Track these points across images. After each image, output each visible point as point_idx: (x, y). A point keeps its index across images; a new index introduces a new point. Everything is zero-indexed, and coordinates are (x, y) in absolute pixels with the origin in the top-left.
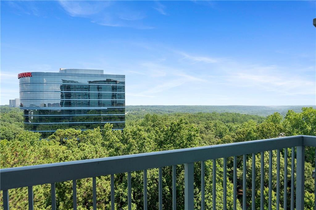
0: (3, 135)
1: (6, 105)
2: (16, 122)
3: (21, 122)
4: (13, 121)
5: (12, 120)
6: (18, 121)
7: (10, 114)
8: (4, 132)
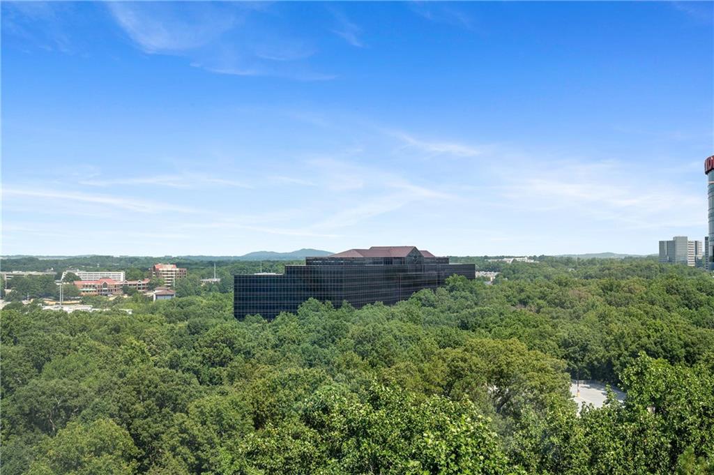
0: (655, 344)
1: (649, 256)
2: (682, 310)
3: (697, 310)
4: (675, 305)
5: (672, 300)
6: (687, 305)
7: (665, 282)
8: (659, 334)
